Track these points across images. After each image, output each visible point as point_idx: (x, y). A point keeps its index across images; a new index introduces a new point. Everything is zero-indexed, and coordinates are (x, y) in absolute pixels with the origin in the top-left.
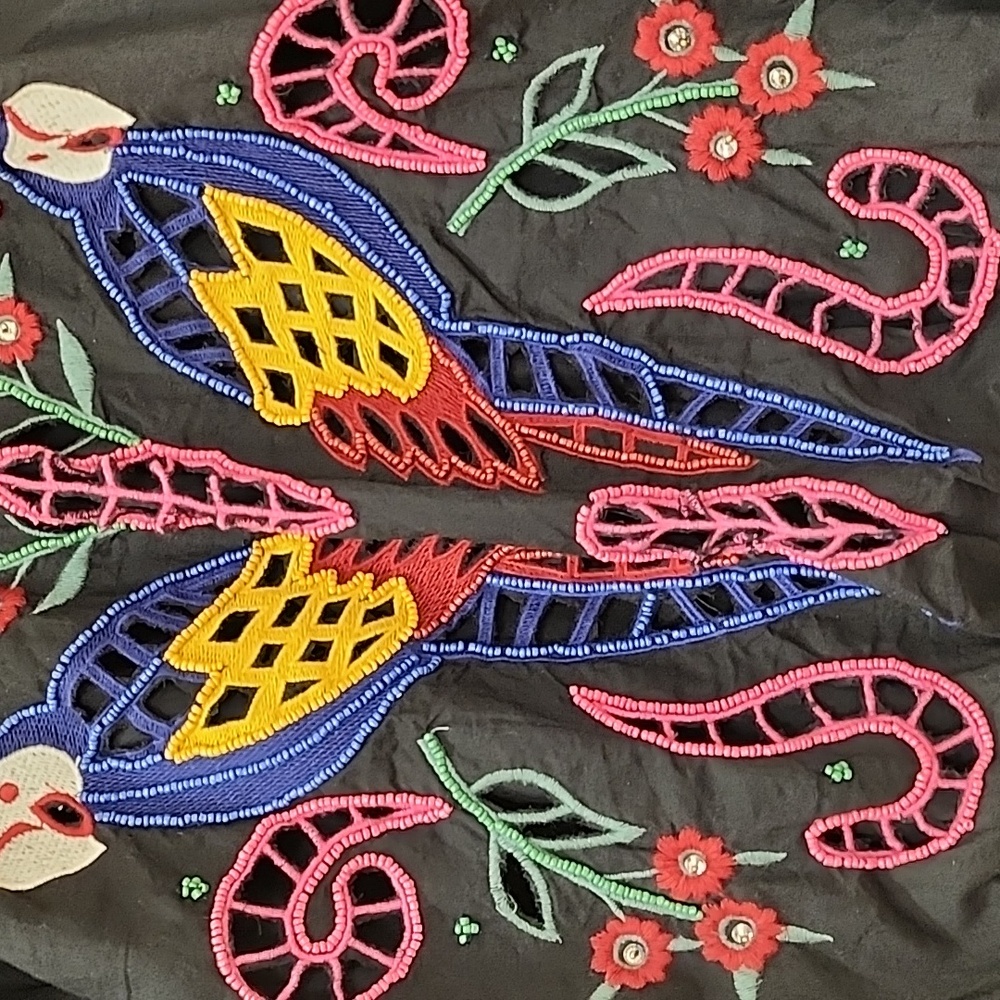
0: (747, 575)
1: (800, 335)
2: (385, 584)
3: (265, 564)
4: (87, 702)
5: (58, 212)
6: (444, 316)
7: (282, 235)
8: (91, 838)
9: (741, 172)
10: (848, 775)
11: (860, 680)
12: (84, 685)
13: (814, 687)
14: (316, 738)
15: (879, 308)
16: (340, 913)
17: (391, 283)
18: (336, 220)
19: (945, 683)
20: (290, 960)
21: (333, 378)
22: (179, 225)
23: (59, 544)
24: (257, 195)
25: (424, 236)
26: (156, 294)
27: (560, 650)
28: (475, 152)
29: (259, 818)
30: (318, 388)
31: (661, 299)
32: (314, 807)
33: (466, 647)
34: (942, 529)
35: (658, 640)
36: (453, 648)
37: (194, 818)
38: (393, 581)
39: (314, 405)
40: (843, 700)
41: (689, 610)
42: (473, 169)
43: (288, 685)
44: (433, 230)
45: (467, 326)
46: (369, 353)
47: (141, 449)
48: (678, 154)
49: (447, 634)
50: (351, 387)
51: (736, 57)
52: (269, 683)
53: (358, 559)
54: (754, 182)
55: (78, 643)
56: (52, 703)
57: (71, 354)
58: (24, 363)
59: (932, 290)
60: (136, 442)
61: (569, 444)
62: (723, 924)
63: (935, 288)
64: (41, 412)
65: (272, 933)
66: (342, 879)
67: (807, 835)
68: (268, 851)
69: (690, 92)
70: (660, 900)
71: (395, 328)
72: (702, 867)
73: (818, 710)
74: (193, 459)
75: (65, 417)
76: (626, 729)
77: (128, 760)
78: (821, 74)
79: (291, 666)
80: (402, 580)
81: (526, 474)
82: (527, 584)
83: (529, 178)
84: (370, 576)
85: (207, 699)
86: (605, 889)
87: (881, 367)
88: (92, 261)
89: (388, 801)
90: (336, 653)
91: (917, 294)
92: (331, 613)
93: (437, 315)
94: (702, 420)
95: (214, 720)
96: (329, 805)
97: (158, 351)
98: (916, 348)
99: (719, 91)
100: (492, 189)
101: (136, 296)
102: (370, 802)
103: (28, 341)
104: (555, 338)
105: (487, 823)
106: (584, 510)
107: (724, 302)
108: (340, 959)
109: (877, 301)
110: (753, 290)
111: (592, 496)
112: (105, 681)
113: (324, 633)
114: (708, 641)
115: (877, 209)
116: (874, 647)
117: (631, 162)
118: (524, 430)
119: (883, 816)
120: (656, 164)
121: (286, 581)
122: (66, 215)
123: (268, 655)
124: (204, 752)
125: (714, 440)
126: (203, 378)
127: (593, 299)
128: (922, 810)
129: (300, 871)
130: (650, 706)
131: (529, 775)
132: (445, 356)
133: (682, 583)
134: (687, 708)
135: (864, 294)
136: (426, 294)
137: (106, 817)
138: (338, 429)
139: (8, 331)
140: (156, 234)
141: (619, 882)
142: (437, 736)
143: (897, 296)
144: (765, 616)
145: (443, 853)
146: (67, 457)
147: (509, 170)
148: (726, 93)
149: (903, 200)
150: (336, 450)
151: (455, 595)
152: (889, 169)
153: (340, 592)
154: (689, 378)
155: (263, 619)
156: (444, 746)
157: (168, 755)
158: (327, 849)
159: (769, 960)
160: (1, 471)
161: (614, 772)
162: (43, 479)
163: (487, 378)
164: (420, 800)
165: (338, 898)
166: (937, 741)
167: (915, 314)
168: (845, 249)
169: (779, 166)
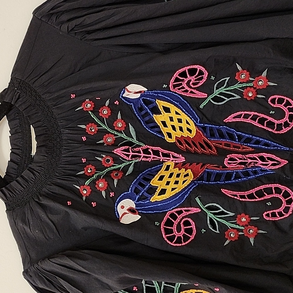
0: (252, 169)
1: (262, 127)
2: (187, 171)
3: (166, 167)
4: (137, 191)
5: (129, 104)
6: (198, 123)
7: (170, 108)
8: (138, 215)
9: (253, 99)
10: (271, 204)
11: (272, 188)
12: (136, 188)
13: (264, 189)
14: (177, 198)
15: (276, 122)
16: (182, 228)
17: (189, 117)
18: (180, 106)
19: (287, 188)
20: (174, 236)
21: (179, 134)
22: (151, 106)
23: (129, 163)
24: (166, 101)
25: (195, 108)
26: (147, 118)
27: (219, 182)
28: (205, 94)
29: (167, 212)
30: (176, 135)
31: (238, 120)
32: (176, 210)
33: (202, 182)
34: (287, 162)
35: (236, 181)
36: (200, 182)
37: (156, 212)
38: (188, 170)
39: (176, 139)
40: (269, 191)
41: (242, 176)
42: (205, 97)
43: (172, 188)
44: (197, 108)
45: (203, 125)
46: (185, 129)
47: (145, 147)
48: (241, 95)
49: (199, 179)
50: (182, 135)
51: (253, 79)
52: (169, 188)
53: (182, 166)
54: (255, 100)
55: (135, 181)
56: (130, 191)
57: (131, 129)
58: (123, 131)
59: (286, 119)
60: (144, 145)
61: (222, 146)
62: (248, 230)
64: (127, 140)
65: (171, 231)
66: (182, 222)
67: (263, 214)
68: (169, 217)
69: (244, 85)
70: (237, 226)
71: (189, 125)
72: (245, 220)
73: (265, 193)
74: (155, 148)
75: (131, 141)
76: (232, 196)
77: (143, 202)
78: (268, 83)
79: (172, 185)
80: (190, 170)
81: (214, 151)
82: (213, 171)
83: (216, 99)
84: (184, 169)
85: (158, 191)
86: (227, 224)
87: (276, 132)
88: (135, 113)
89: (190, 209)
90: (180, 183)
91: (283, 120)
92: (178, 176)
93: (197, 122)
94: (245, 142)
95: (159, 195)
96: (179, 209)
97: (147, 129)
98: (283, 129)
99: (250, 85)
100: (208, 101)
101: (143, 118)
102: (186, 209)
103: (124, 127)
104: (218, 127)
105: (207, 212)
106: (226, 159)
107: (248, 121)
108: (183, 236)
109: (276, 121)
110: (254, 118)
111: (227, 156)
112: (140, 188)
113: (177, 179)
114: (245, 181)
115: (276, 105)
116: (274, 182)
117: (233, 96)
118: (214, 144)
119: (276, 211)
120: (238, 97)
121: (170, 170)
122: (131, 104)
123: (168, 183)
124: (157, 200)
125: (247, 146)
126: (156, 134)
127: (225, 120)
128: (283, 210)
129: (175, 221)
130: (235, 192)
131: (215, 204)
132: (199, 130)
133: (240, 171)
134: (242, 193)
135: (274, 120)
136: (196, 119)
137: (140, 211)
138: (180, 143)
139: (120, 125)
140: (147, 108)
141: (230, 223)
142: (199, 197)
143: (279, 120)
144: (255, 176)
145: (199, 218)
146: (133, 148)
147: (211, 97)
148: (251, 85)
149: (281, 104)
150: (180, 147)
151: (200, 172)
152: (279, 99)
153: (179, 172)
154: (242, 134)
155: (166, 177)
156: (200, 199)
157: (151, 201)
158: (179, 217)
159: (256, 236)
160: (121, 151)
161: (230, 203)
162: (130, 152)
163: (206, 134)
164: (195, 209)
165: (182, 225)
166: (285, 198)
167: (283, 124)
168: (271, 112)
169: (260, 98)
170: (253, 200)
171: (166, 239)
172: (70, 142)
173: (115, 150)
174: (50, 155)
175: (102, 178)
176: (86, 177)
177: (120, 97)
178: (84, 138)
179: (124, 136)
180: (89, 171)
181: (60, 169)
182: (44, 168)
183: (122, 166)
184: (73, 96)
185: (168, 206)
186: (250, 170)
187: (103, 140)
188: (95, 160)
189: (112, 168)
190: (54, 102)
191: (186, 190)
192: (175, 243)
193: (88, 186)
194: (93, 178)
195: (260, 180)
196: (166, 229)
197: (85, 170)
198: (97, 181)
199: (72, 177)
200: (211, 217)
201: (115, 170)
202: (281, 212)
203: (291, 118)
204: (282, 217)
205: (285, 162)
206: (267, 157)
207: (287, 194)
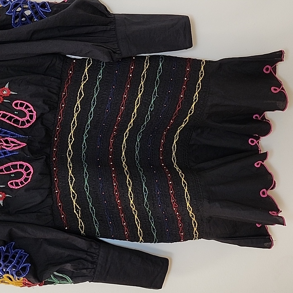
0: (2, 151)
1: (10, 122)
10: (14, 176)
11: (17, 164)
13: (11, 165)
15: (21, 120)
19: (28, 164)
34: (26, 144)
40: (15, 167)
54: (2, 103)
59: (27, 118)
67: (8, 183)
73: (11, 169)
78: (10, 92)
87: (21, 127)
98: (26, 125)
110: (4, 116)
115: (19, 108)
116: (19, 160)
119: (18, 181)
135: (19, 118)
143: (23, 118)
144: (5, 156)
149: (23, 107)
152: (21, 103)
159: (4, 199)
166: (26, 172)
167: (25, 121)
168: (15, 113)
169: (6, 102)
170: (2, 173)
195: (9, 159)
202: (22, 181)
203: (31, 117)
204: (23, 185)
205: (24, 145)
206: (10, 141)
207: (27, 169)
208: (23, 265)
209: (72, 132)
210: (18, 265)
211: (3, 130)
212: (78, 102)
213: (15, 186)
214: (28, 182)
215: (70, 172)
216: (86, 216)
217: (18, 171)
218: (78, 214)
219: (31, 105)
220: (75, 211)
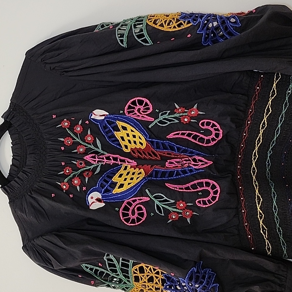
1: (195, 142)
3: (124, 167)
4: (102, 186)
5: (96, 123)
7: (127, 127)
8: (103, 203)
9: (188, 122)
10: (201, 194)
11: (203, 182)
12: (102, 183)
13: (197, 183)
14: (132, 190)
15: (206, 138)
16: (136, 212)
17: (141, 134)
18: (134, 126)
19: (214, 182)
20: (130, 218)
21: (133, 146)
22: (113, 125)
23: (97, 165)
24: (123, 122)
25: (145, 128)
26: (110, 134)
27: (164, 178)
28: (153, 119)
29: (125, 201)
30: (131, 147)
31: (177, 136)
33: (151, 178)
35: (177, 177)
37: (116, 201)
38: (141, 169)
39: (131, 149)
40: (201, 185)
41: (181, 173)
42: (152, 120)
43: (128, 183)
44: (147, 127)
45: (151, 140)
46: (138, 142)
47: (108, 155)
48: (180, 120)
49: (149, 176)
50: (135, 147)
51: (187, 111)
52: (126, 183)
53: (136, 167)
54: (189, 124)
55: (101, 178)
56: (97, 186)
57: (98, 142)
58: (92, 143)
61: (164, 155)
62: (185, 213)
63: (213, 136)
64: (94, 150)
65: (128, 215)
66: (136, 208)
67: (196, 201)
68: (126, 204)
69: (181, 114)
70: (177, 210)
71: (141, 140)
72: (183, 205)
73: (198, 186)
74: (115, 156)
75: (98, 150)
76: (173, 188)
77: (107, 194)
78: (198, 112)
79: (129, 180)
80: (143, 169)
81: (159, 158)
82: (159, 170)
83: (160, 122)
84: (138, 169)
85: (118, 185)
86: (170, 209)
87: (206, 145)
88: (101, 130)
89: (142, 198)
90: (134, 179)
91: (211, 136)
92: (133, 174)
93: (147, 138)
94: (182, 152)
95: (118, 188)
96: (134, 199)
97: (110, 142)
98: (211, 143)
100: (155, 123)
101: (107, 134)
102: (139, 198)
103: (92, 140)
104: (162, 141)
105: (155, 200)
106: (167, 163)
107: (185, 137)
108: (136, 218)
109: (205, 137)
110: (189, 135)
111: (168, 161)
112: (105, 183)
113: (133, 176)
114: (183, 177)
115: (205, 127)
116: (205, 178)
117: (174, 121)
118: (159, 153)
119: (206, 199)
120: (177, 121)
121: (127, 169)
122: (98, 123)
123: (125, 179)
124: (118, 192)
125: (184, 154)
126: (116, 146)
127: (168, 136)
128: (211, 198)
129: (131, 207)
130: (176, 186)
131: (160, 194)
132: (148, 143)
133: (180, 169)
134: (180, 186)
135: (204, 136)
136: (146, 135)
137: (105, 201)
138: (134, 153)
139: (90, 139)
140: (110, 127)
141: (172, 208)
142: (148, 189)
143: (208, 136)
144: (191, 174)
145: (149, 205)
146: (98, 156)
147: (157, 121)
148: (186, 114)
149: (209, 126)
150: (134, 155)
151: (150, 171)
152: (207, 122)
153: (134, 171)
154: (181, 147)
155: (124, 175)
156: (149, 191)
157: (113, 193)
158: (134, 204)
159: (191, 217)
160: (90, 157)
161: (171, 193)
162: (96, 159)
163: (154, 146)
164: (146, 198)
165: (135, 210)
166: (213, 190)
167: (210, 139)
168: (201, 131)
169: (193, 122)
170: (188, 191)
171: (123, 221)
172: (52, 150)
173: (85, 157)
174: (38, 159)
175: (76, 177)
176: (65, 176)
177: (89, 119)
178: (63, 148)
179: (92, 147)
180: (67, 171)
181: (46, 170)
182: (34, 170)
183: (92, 167)
184: (54, 116)
185: (126, 197)
186: (187, 169)
187: (77, 150)
188: (71, 164)
189: (84, 169)
190: (40, 120)
191: (139, 184)
192: (130, 223)
193: (66, 182)
194: (70, 177)
195: (194, 177)
196: (123, 213)
197: (65, 171)
198: (73, 179)
199: (55, 176)
200: (158, 204)
201: (86, 170)
202: (210, 200)
203: (217, 135)
204: (211, 204)
205: (211, 163)
206: (198, 159)
207: (214, 187)
208: (212, 285)
209: (257, 149)
210: (208, 286)
211: (189, 150)
212: (265, 119)
213: (203, 204)
214: (215, 201)
215: (257, 191)
216: (273, 237)
217: (204, 189)
218: (265, 235)
219: (218, 124)
220: (262, 232)
